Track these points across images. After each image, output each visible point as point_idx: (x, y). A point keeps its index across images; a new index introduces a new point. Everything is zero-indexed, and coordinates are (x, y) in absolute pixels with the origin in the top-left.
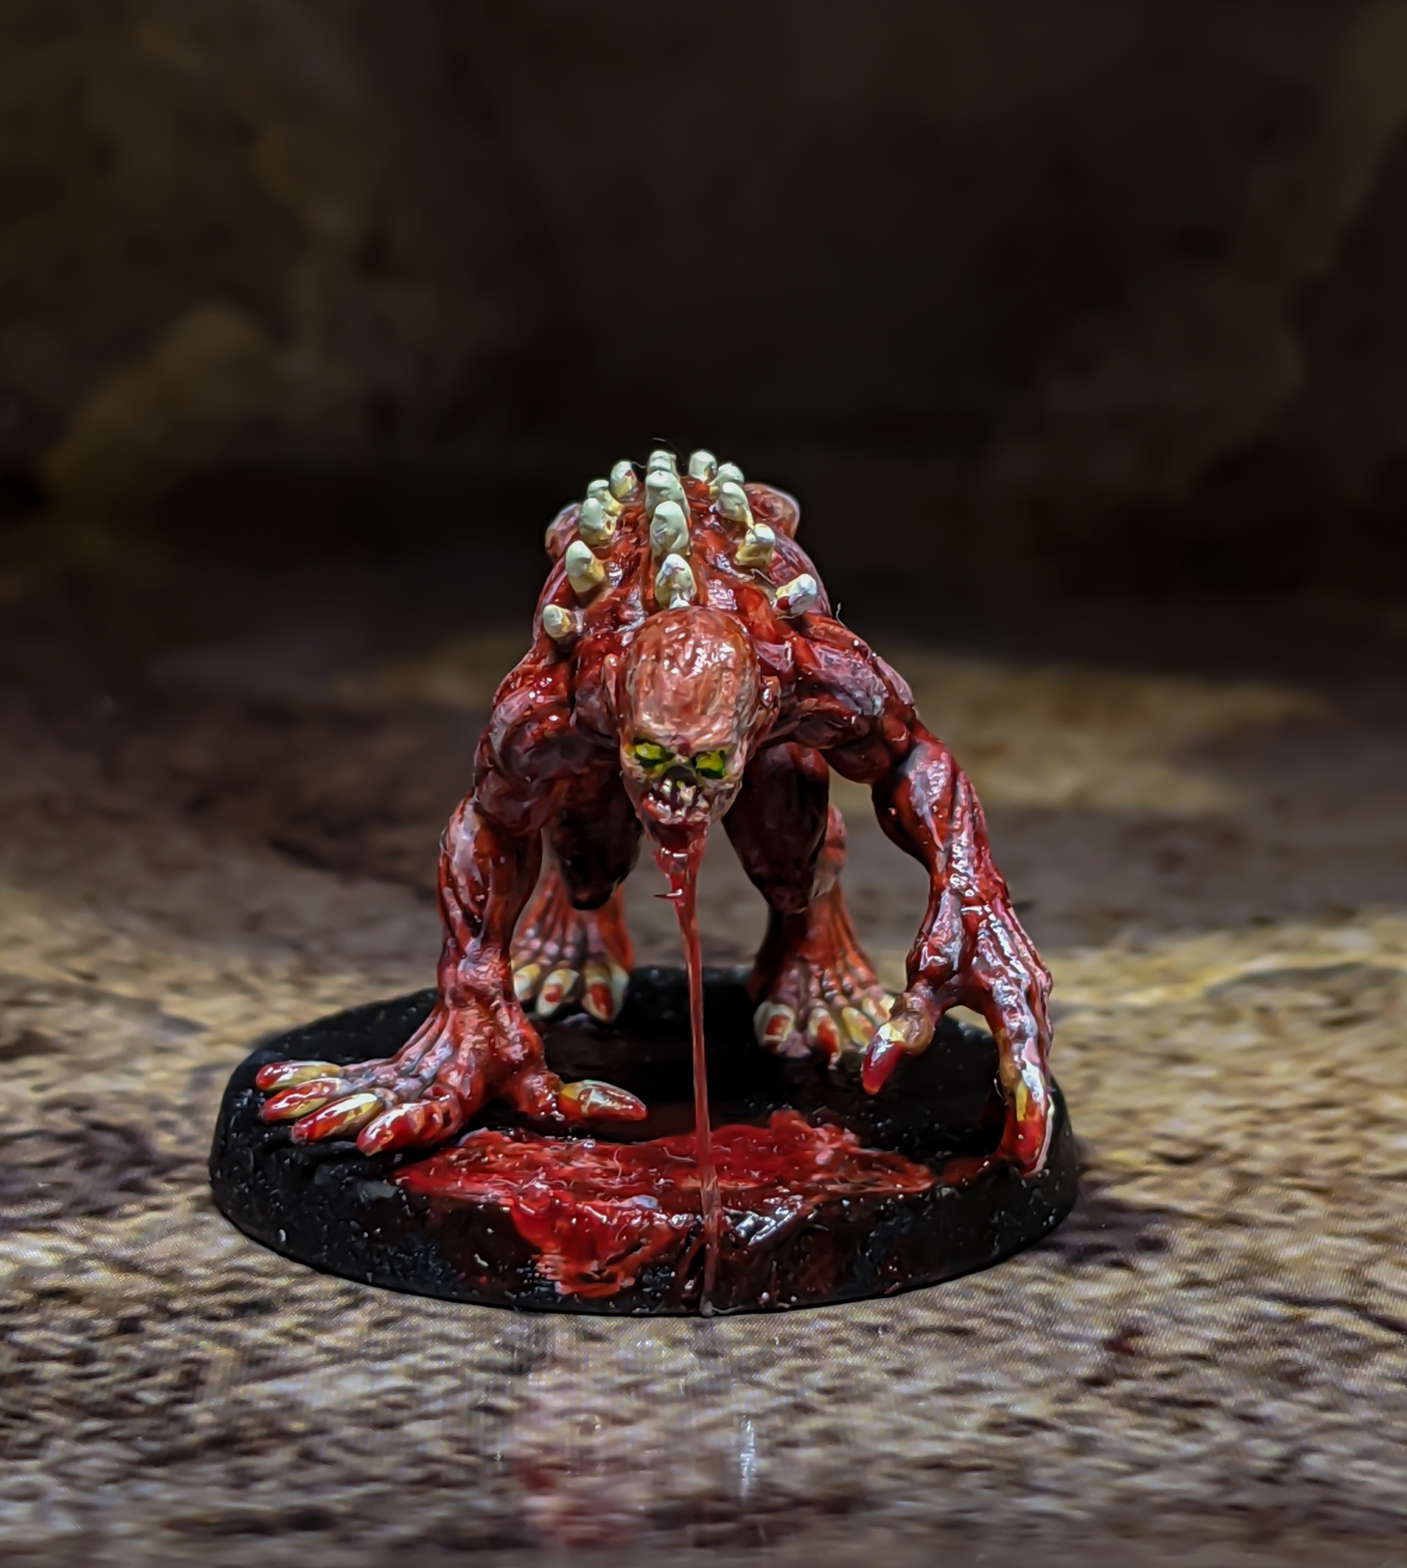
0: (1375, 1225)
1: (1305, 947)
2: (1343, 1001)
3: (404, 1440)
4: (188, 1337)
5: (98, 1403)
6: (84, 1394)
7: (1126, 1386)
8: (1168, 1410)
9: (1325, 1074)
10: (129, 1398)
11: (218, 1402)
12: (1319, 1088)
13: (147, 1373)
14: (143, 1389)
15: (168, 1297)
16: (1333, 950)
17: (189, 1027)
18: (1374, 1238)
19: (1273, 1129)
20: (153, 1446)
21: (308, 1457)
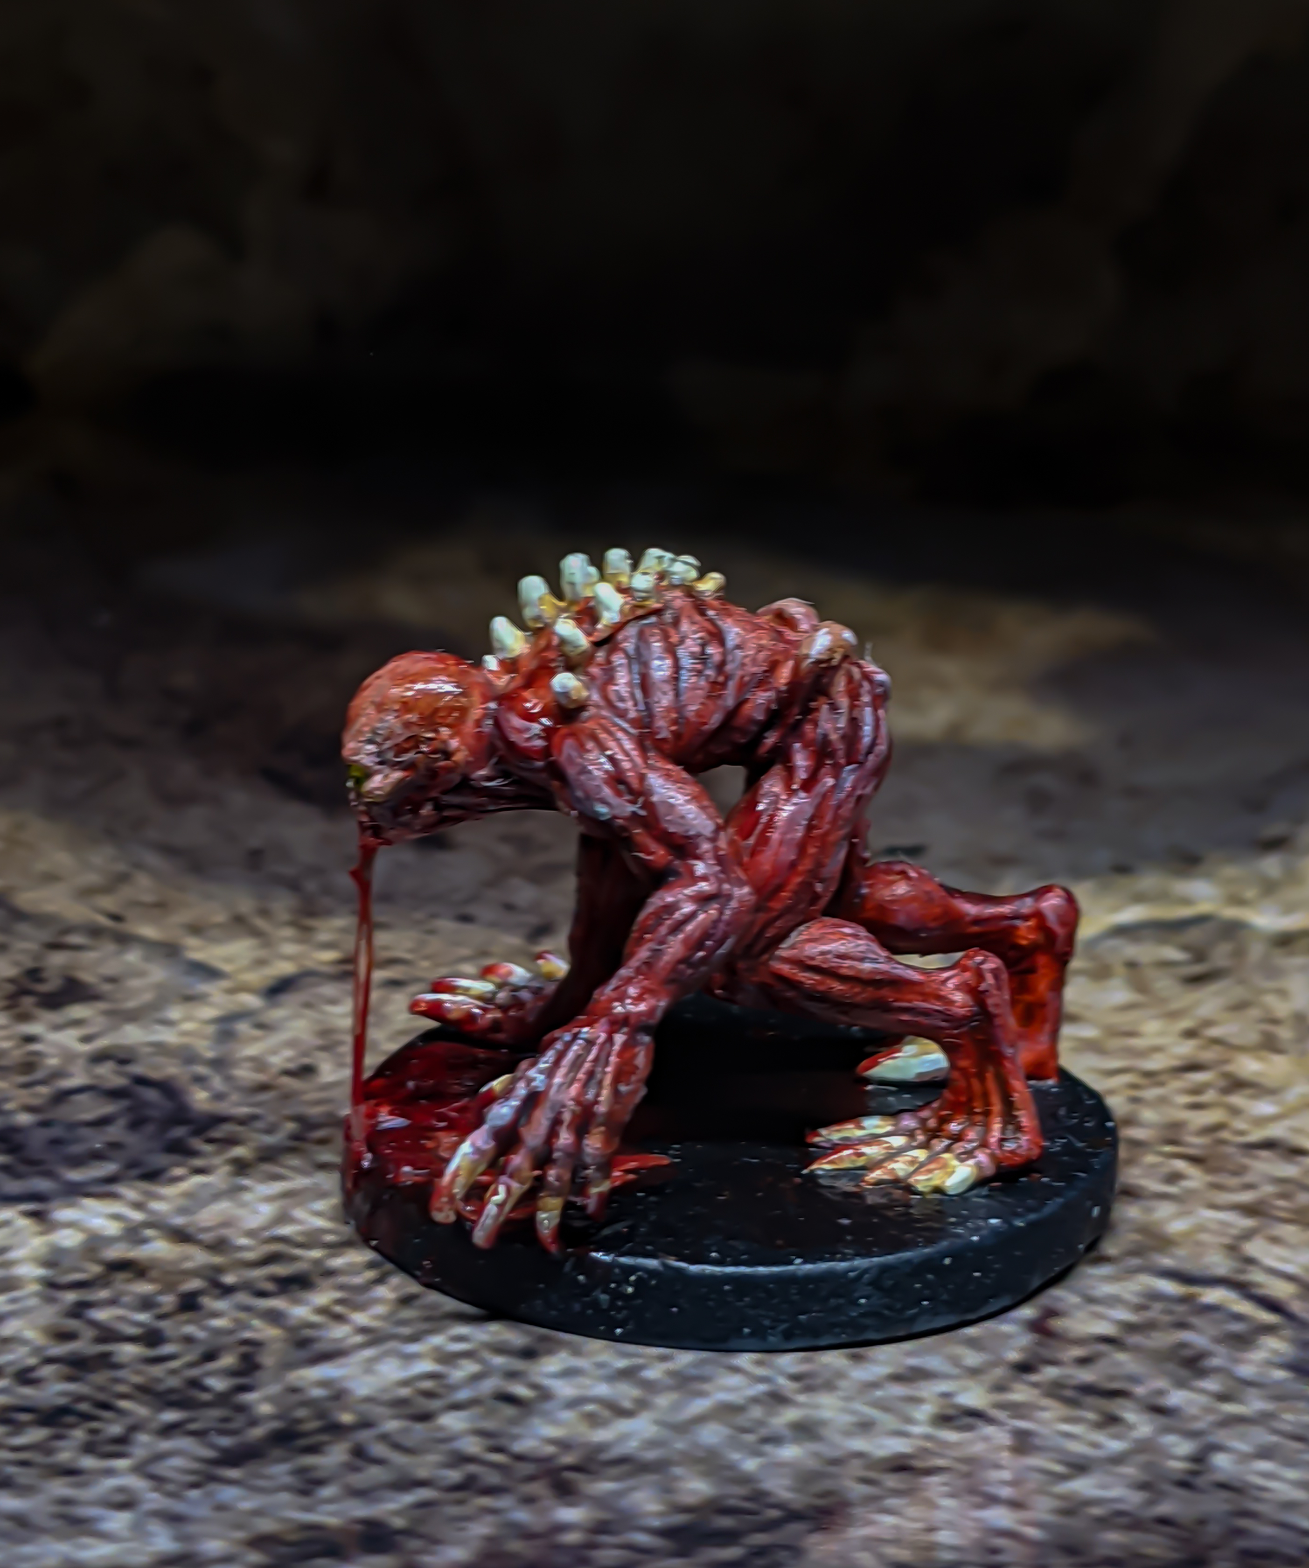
0: (1246, 1197)
1: (1162, 897)
2: (1199, 956)
3: (440, 1435)
4: (242, 1315)
5: (171, 1391)
6: (158, 1380)
7: (1050, 1372)
8: (1091, 1400)
9: (1190, 1034)
10: (196, 1384)
11: (274, 1389)
12: (1186, 1049)
13: (210, 1356)
14: (209, 1374)
15: (219, 1270)
16: (1186, 901)
17: (209, 972)
18: (1248, 1210)
19: (1151, 1093)
20: (225, 1441)
21: (359, 1453)
